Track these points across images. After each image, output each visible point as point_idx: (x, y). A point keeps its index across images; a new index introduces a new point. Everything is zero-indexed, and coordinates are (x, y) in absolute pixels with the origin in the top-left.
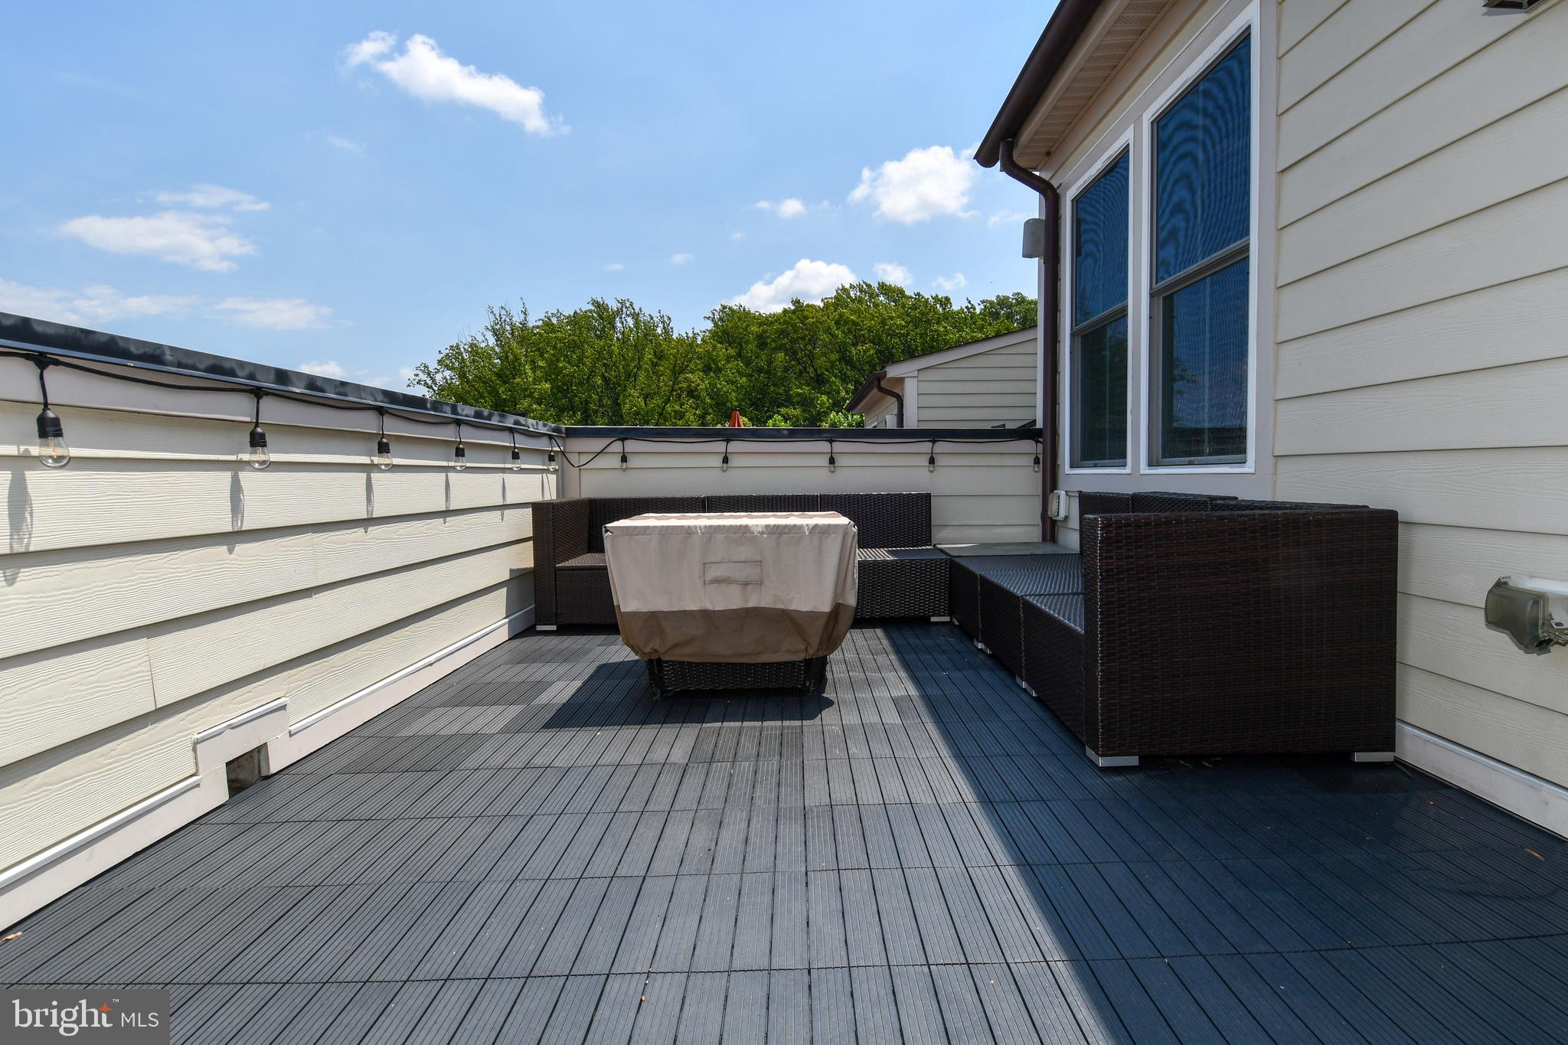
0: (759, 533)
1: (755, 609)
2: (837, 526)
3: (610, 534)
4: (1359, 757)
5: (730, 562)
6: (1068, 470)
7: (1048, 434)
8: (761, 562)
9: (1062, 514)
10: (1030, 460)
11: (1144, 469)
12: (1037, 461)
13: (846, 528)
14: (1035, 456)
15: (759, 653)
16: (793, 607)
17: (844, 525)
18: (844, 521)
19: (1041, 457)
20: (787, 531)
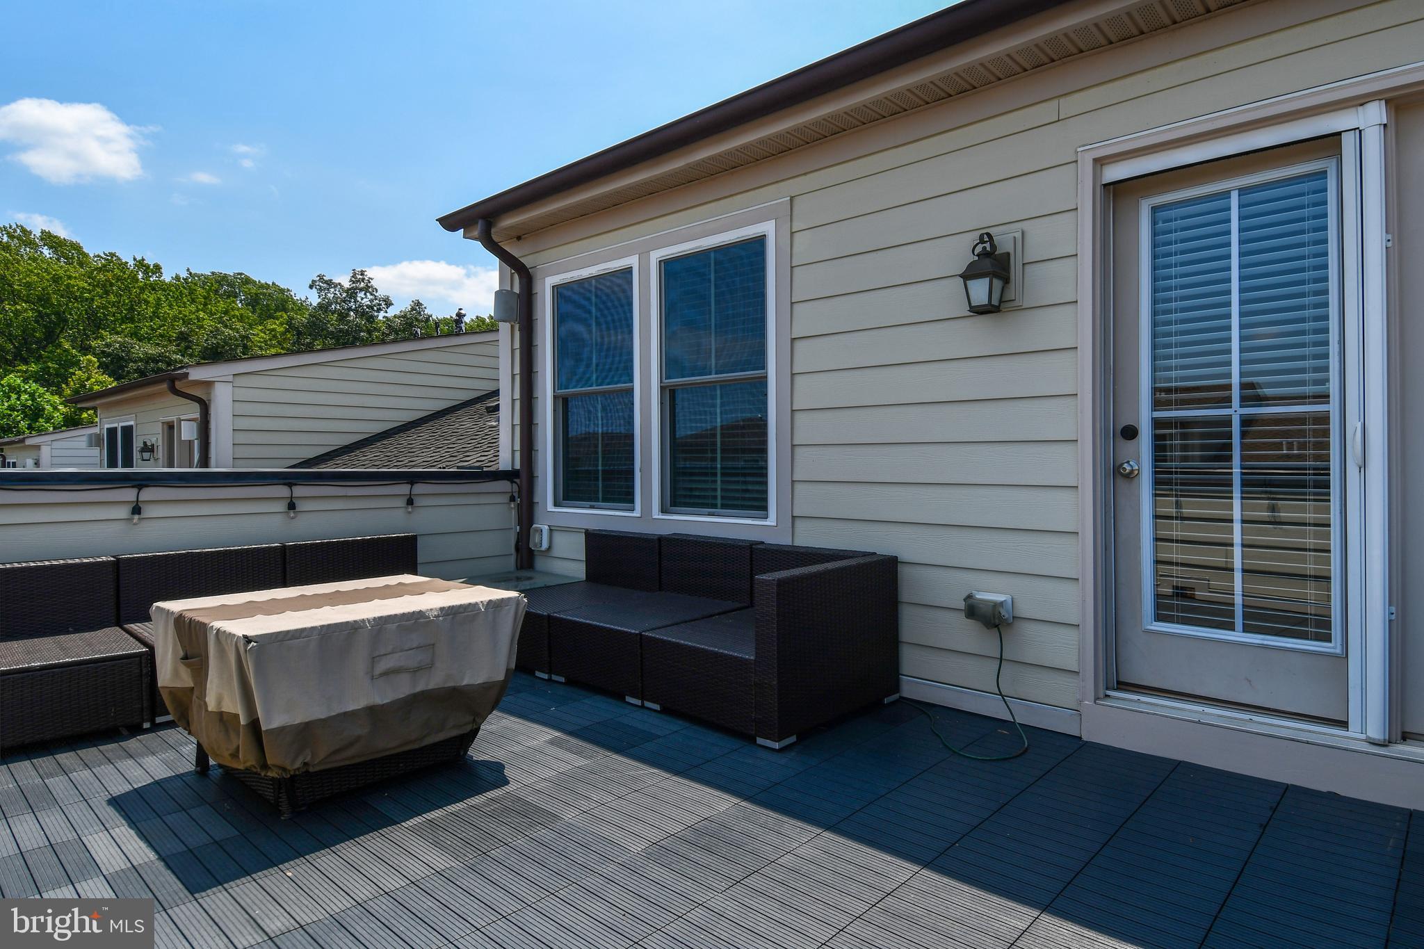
0: (435, 616)
1: (423, 692)
2: (509, 599)
3: (255, 644)
4: (886, 701)
5: (401, 651)
6: (551, 508)
7: (524, 475)
8: (433, 645)
9: (545, 545)
10: (506, 498)
11: (656, 514)
12: (512, 499)
13: (518, 600)
14: (510, 494)
15: (425, 736)
16: (465, 683)
17: (515, 597)
18: (513, 594)
19: (516, 495)
20: (461, 610)
